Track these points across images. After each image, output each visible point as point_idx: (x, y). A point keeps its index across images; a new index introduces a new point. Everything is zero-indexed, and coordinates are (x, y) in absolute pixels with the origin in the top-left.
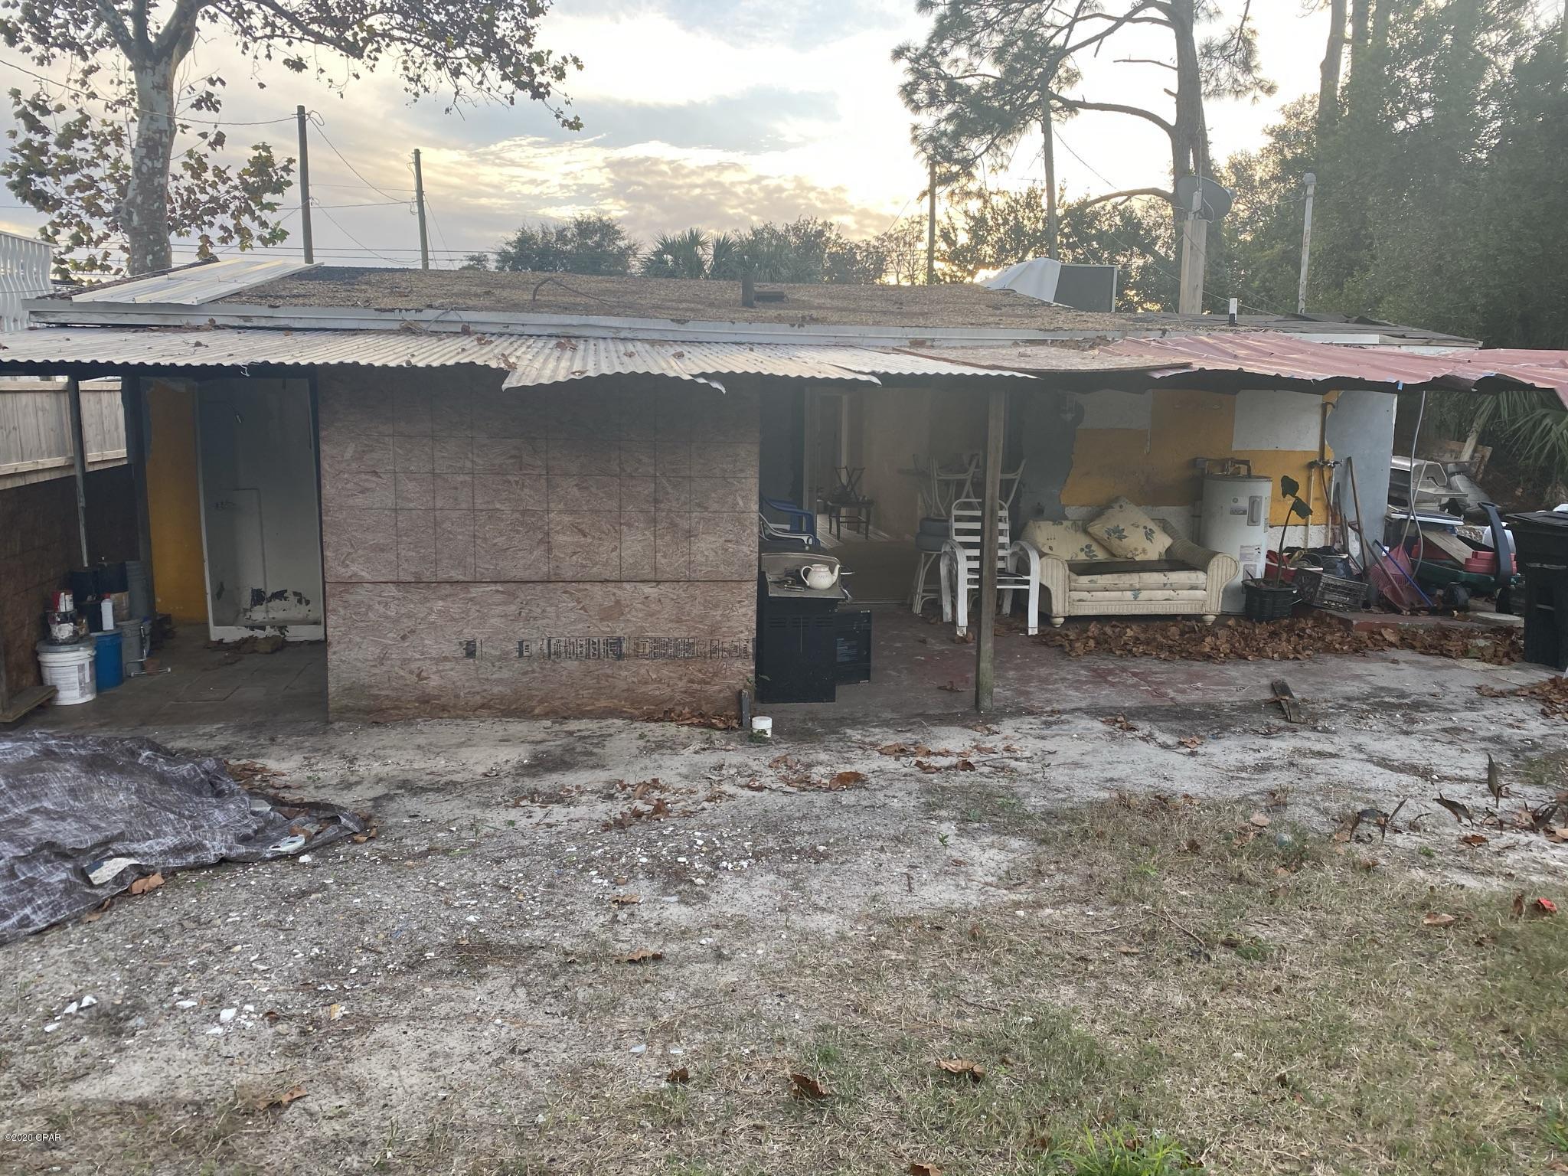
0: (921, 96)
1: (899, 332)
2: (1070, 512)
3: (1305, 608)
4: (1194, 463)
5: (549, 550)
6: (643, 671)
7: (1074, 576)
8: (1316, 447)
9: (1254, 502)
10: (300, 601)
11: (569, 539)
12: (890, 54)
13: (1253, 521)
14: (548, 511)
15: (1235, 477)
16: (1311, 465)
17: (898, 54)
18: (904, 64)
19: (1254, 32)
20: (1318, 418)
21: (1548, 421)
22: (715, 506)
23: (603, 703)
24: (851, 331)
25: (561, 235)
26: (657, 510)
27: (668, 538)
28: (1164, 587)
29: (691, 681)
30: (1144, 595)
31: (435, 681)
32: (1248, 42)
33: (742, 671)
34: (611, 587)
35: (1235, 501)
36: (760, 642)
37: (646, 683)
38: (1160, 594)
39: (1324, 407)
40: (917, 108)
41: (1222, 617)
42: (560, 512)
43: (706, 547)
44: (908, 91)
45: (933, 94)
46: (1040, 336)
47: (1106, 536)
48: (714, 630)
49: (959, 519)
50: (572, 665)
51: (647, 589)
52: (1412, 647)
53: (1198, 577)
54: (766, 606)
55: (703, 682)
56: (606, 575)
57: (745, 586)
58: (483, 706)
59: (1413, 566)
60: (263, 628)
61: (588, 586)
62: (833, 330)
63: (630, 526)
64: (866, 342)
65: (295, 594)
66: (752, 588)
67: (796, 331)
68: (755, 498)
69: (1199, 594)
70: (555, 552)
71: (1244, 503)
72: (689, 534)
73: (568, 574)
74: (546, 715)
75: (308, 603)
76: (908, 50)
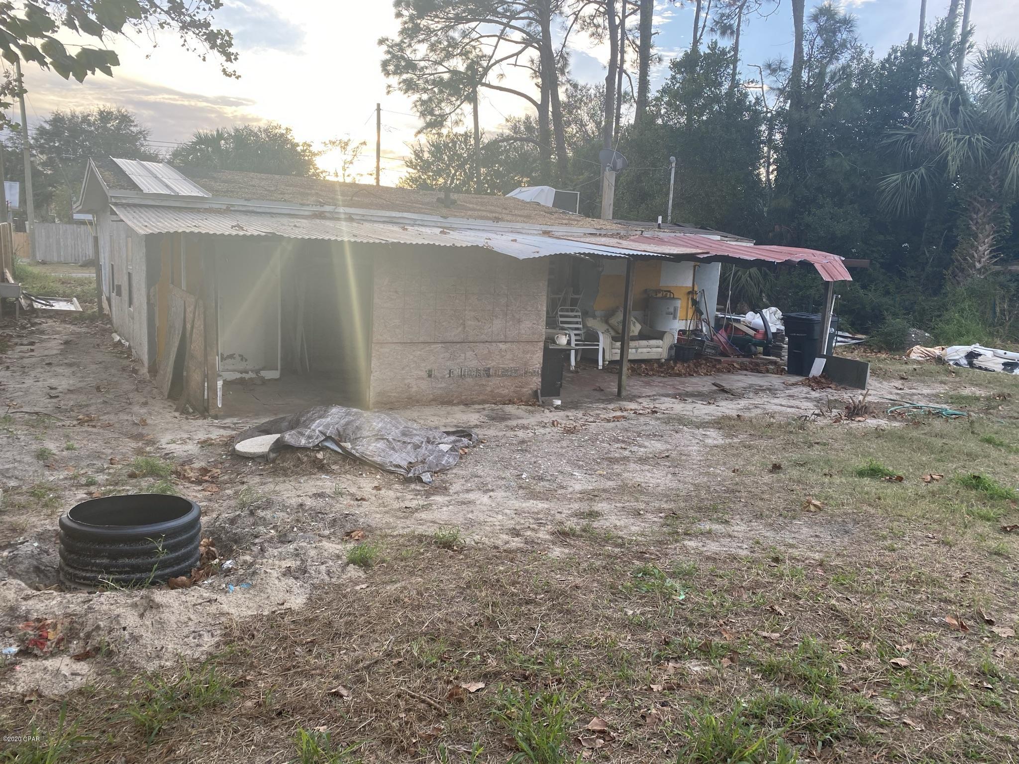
0: (391, 68)
1: (538, 227)
2: (598, 313)
3: (699, 355)
4: (646, 291)
5: (464, 328)
6: (497, 382)
7: (614, 342)
8: (691, 285)
9: (675, 309)
10: (242, 360)
11: (473, 323)
12: (377, 41)
13: (675, 318)
14: (465, 310)
15: (664, 298)
16: (689, 293)
17: (382, 42)
18: (384, 48)
19: (568, 54)
20: (692, 272)
21: (740, 273)
22: (530, 309)
23: (481, 398)
24: (518, 226)
25: (85, 119)
26: (507, 310)
27: (511, 322)
28: (648, 347)
29: (516, 387)
30: (640, 350)
31: (415, 389)
32: (565, 59)
33: (536, 382)
34: (487, 345)
35: (668, 308)
36: (544, 368)
37: (498, 388)
38: (645, 350)
39: (695, 267)
40: (387, 74)
41: (667, 360)
42: (470, 310)
43: (526, 325)
44: (385, 64)
45: (397, 67)
46: (594, 231)
47: (617, 325)
48: (526, 364)
49: (562, 316)
50: (469, 380)
51: (502, 346)
52: (746, 370)
53: (659, 342)
54: (547, 352)
55: (521, 387)
56: (486, 339)
57: (539, 344)
58: (433, 400)
59: (729, 337)
60: (247, 372)
61: (478, 344)
62: (510, 225)
63: (496, 317)
64: (524, 231)
65: (240, 355)
66: (542, 345)
67: (495, 224)
68: (545, 305)
69: (660, 350)
70: (467, 329)
71: (672, 310)
72: (519, 321)
73: (471, 339)
74: (458, 404)
75: (246, 360)
76: (387, 40)
